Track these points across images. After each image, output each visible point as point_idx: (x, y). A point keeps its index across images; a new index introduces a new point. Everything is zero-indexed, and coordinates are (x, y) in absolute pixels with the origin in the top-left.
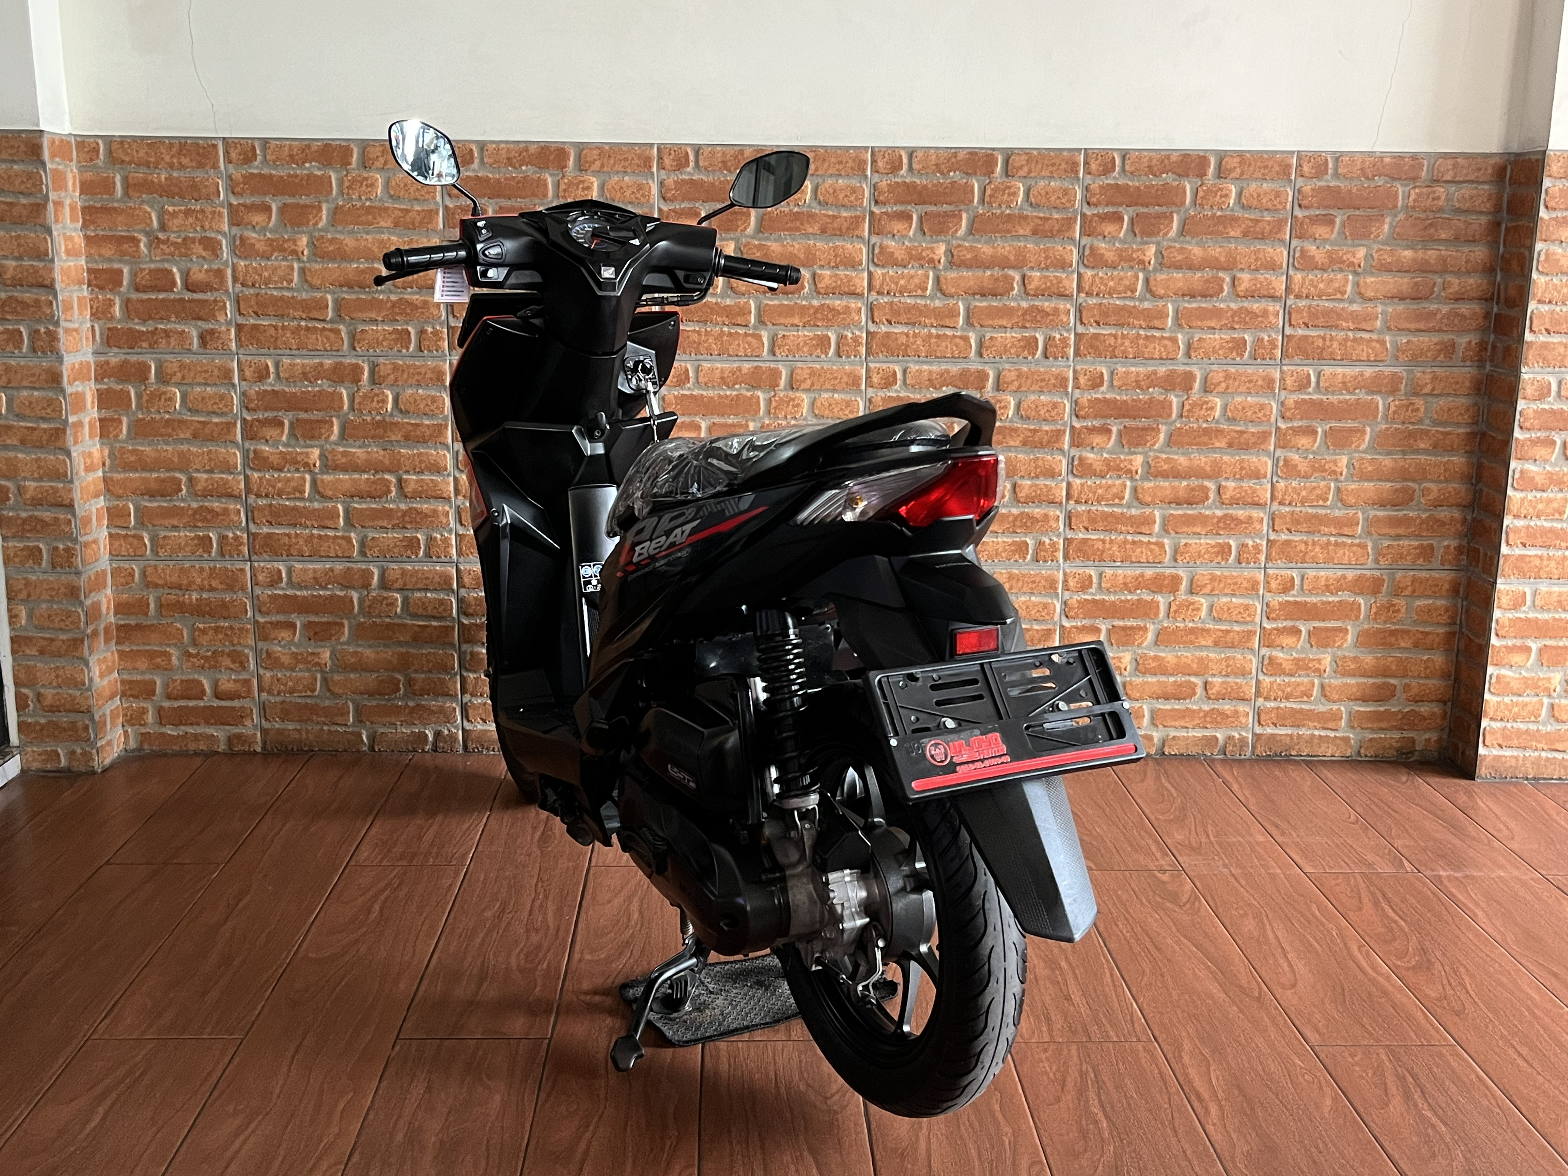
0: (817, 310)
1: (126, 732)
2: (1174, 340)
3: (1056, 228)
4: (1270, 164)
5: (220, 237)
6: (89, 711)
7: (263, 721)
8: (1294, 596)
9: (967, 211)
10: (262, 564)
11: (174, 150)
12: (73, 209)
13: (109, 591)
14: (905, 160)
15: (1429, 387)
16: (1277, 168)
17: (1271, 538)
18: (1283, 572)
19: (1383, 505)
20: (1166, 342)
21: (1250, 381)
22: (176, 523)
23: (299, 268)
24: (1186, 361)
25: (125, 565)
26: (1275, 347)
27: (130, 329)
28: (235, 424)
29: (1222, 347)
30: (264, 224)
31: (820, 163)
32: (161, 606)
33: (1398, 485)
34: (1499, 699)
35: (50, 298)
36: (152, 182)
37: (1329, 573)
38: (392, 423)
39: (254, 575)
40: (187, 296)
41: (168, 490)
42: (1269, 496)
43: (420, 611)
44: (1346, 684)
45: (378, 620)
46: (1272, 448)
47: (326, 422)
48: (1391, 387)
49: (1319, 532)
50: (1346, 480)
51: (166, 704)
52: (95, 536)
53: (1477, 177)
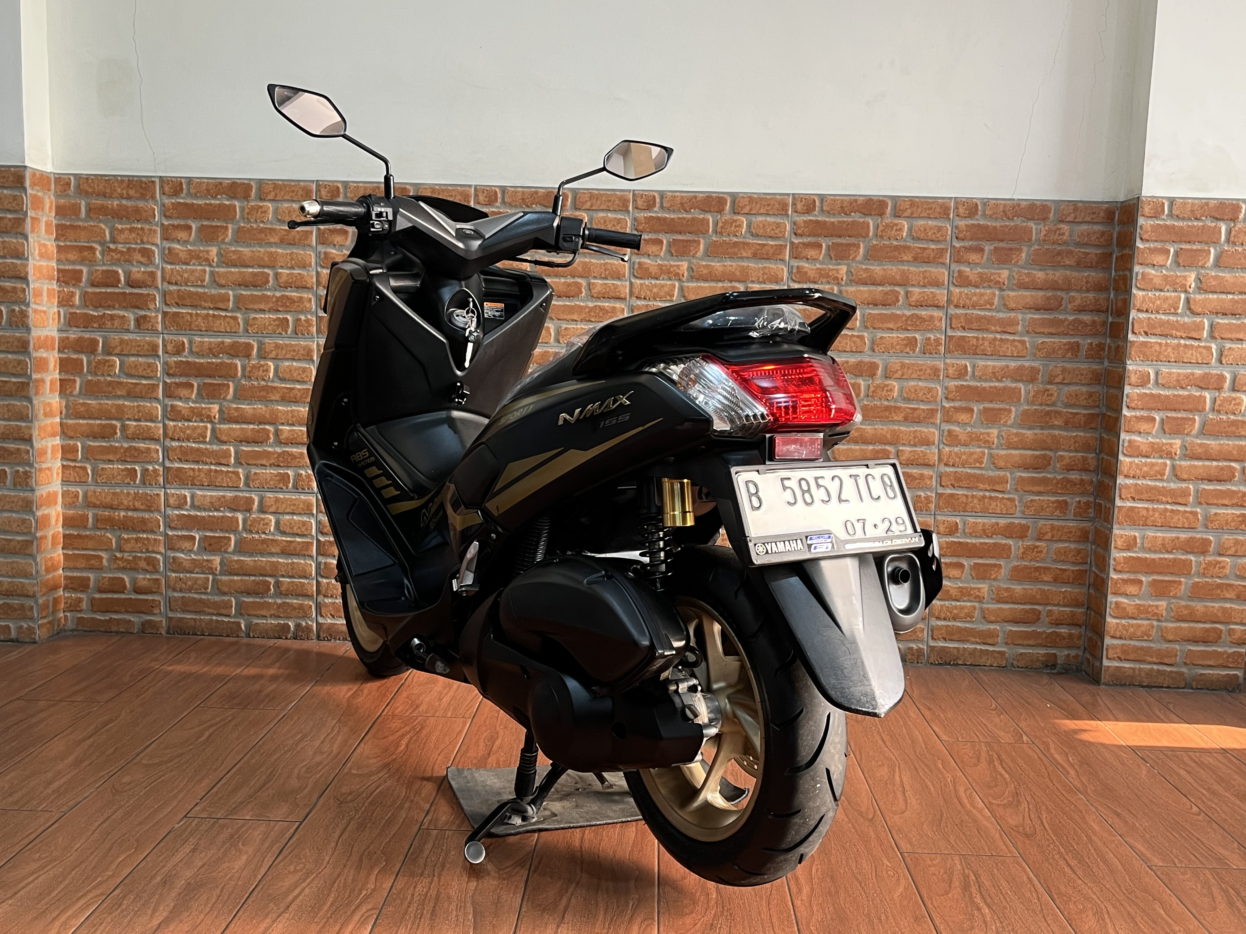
0: (591, 309)
1: (66, 616)
2: (861, 338)
3: (771, 251)
4: (934, 206)
5: (154, 248)
6: (34, 596)
7: (168, 612)
8: (958, 537)
9: (704, 238)
10: (173, 491)
11: (125, 185)
12: (48, 224)
13: (59, 508)
14: (658, 200)
15: (1061, 377)
16: (938, 210)
17: (939, 492)
18: (950, 519)
19: (1026, 468)
20: (855, 339)
21: (921, 370)
22: (111, 458)
23: (211, 271)
24: (871, 353)
25: (72, 489)
26: (940, 344)
27: (85, 314)
28: (158, 385)
29: (898, 344)
30: (186, 239)
31: (594, 201)
32: (98, 520)
33: (1037, 453)
34: (1118, 621)
35: (24, 286)
36: (107, 207)
37: (986, 520)
38: (272, 387)
39: (166, 499)
40: (128, 290)
41: (106, 433)
42: (936, 458)
43: (288, 530)
44: (1000, 609)
45: (257, 536)
46: (938, 422)
47: (224, 385)
48: (1031, 376)
49: (977, 487)
50: (997, 448)
51: (97, 596)
52: (49, 465)
53: (1092, 219)
